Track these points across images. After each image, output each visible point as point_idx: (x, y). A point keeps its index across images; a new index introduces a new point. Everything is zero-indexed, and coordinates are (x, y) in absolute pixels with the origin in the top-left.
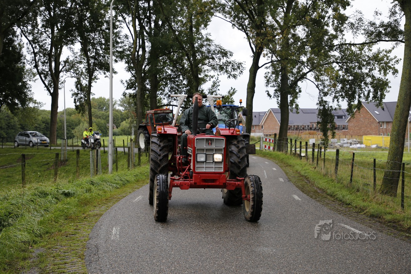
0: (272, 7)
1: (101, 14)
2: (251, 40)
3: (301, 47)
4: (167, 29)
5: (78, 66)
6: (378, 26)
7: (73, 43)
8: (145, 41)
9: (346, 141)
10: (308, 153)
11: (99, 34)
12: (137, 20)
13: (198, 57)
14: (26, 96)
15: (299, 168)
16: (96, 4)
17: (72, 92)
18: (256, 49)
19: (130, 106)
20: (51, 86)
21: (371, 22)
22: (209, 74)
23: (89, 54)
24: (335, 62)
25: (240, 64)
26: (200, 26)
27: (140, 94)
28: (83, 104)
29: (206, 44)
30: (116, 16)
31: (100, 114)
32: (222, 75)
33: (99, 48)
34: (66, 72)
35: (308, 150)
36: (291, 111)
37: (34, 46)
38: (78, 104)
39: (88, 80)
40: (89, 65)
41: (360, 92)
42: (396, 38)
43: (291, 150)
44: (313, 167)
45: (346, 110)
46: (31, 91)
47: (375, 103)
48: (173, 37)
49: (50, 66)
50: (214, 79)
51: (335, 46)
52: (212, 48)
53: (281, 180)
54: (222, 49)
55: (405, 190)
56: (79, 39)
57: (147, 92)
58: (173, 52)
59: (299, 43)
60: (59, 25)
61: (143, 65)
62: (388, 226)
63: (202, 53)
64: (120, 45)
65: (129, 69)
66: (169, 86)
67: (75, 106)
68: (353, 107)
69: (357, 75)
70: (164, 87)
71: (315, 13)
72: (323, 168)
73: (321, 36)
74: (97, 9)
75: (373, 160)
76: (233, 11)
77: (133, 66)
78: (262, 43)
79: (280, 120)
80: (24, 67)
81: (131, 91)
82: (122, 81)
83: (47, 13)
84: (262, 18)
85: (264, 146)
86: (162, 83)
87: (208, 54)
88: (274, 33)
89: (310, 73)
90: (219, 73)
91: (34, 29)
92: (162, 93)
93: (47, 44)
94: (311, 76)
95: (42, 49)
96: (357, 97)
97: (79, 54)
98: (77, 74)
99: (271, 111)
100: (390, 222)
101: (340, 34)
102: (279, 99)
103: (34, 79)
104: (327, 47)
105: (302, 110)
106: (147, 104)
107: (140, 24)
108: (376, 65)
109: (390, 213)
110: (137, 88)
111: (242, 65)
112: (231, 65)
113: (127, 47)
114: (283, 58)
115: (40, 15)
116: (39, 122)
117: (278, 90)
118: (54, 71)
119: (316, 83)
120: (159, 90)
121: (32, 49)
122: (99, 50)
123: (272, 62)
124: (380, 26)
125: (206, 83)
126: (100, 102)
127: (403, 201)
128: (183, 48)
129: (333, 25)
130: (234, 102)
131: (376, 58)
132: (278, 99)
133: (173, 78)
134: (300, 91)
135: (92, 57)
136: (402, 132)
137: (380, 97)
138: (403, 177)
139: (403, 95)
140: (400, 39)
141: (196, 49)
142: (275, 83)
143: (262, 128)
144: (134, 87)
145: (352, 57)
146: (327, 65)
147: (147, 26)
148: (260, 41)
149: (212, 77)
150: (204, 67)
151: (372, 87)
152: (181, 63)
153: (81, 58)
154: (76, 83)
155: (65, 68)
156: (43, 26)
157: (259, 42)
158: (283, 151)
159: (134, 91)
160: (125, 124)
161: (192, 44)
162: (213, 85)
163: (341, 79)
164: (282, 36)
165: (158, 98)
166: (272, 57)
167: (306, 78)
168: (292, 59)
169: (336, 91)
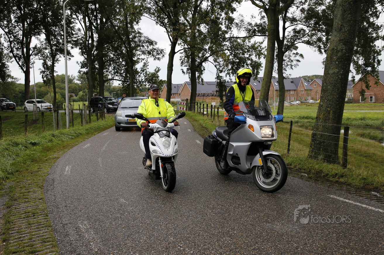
0: (184, 11)
1: (60, 13)
2: (169, 33)
3: (203, 39)
4: (109, 24)
5: (44, 51)
6: (253, 26)
7: (39, 34)
8: (94, 33)
10: (208, 112)
11: (59, 28)
12: (87, 18)
13: (132, 45)
14: (5, 73)
15: (201, 122)
16: (56, 6)
17: (40, 71)
18: (173, 40)
19: (85, 81)
20: (24, 66)
21: (249, 22)
22: (140, 57)
23: (52, 43)
24: (227, 50)
25: (163, 50)
26: (133, 23)
27: (90, 72)
28: (49, 79)
29: (138, 36)
30: (71, 15)
31: (63, 86)
32: (150, 58)
33: (59, 38)
34: (35, 56)
35: (208, 110)
36: (198, 83)
37: (9, 36)
38: (45, 79)
39: (52, 61)
40: (52, 50)
42: (264, 34)
43: (197, 110)
44: (211, 121)
46: (9, 69)
48: (113, 31)
49: (23, 51)
50: (144, 61)
51: (227, 38)
52: (142, 39)
53: (189, 130)
54: (149, 40)
56: (44, 31)
57: (96, 70)
58: (114, 41)
59: (202, 36)
60: (28, 20)
61: (92, 51)
63: (135, 42)
64: (75, 36)
65: (82, 54)
66: (112, 66)
67: (43, 80)
69: (241, 59)
70: (108, 66)
71: (213, 15)
72: (217, 122)
73: (217, 32)
74: (56, 9)
76: (156, 13)
77: (85, 51)
78: (177, 35)
80: (3, 52)
81: (85, 70)
82: (77, 62)
83: (18, 12)
84: (176, 18)
85: (179, 108)
86: (107, 63)
87: (140, 43)
88: (185, 29)
89: (211, 57)
91: (9, 24)
92: (107, 71)
93: (20, 35)
94: (211, 59)
95: (16, 39)
97: (45, 42)
98: (43, 57)
99: (185, 83)
101: (229, 30)
102: (190, 75)
103: (11, 61)
104: (221, 39)
105: (207, 83)
106: (97, 79)
107: (89, 21)
108: (253, 52)
110: (89, 67)
112: (156, 51)
113: (80, 37)
114: (192, 46)
115: (14, 13)
116: (17, 93)
117: (189, 69)
118: (26, 55)
119: (215, 64)
120: (105, 69)
121: (8, 38)
122: (59, 39)
123: (184, 49)
124: (255, 25)
125: (139, 64)
126: (63, 78)
128: (122, 39)
129: (225, 24)
130: (159, 77)
131: (253, 47)
132: (189, 75)
133: (115, 60)
134: (204, 70)
135: (54, 45)
136: (266, 96)
137: (256, 73)
139: (267, 72)
140: (267, 35)
141: (131, 40)
142: (187, 64)
143: (180, 95)
144: (87, 67)
145: (237, 46)
146: (222, 52)
147: (94, 22)
148: (175, 34)
149: (143, 60)
150: (137, 52)
152: (121, 49)
153: (46, 45)
154: (43, 63)
155: (34, 52)
156: (16, 21)
158: (192, 110)
159: (87, 70)
160: (81, 93)
161: (127, 35)
162: (144, 65)
163: (231, 61)
164: (190, 31)
165: (104, 75)
166: (184, 45)
167: (208, 60)
168: (198, 47)
169: (227, 69)
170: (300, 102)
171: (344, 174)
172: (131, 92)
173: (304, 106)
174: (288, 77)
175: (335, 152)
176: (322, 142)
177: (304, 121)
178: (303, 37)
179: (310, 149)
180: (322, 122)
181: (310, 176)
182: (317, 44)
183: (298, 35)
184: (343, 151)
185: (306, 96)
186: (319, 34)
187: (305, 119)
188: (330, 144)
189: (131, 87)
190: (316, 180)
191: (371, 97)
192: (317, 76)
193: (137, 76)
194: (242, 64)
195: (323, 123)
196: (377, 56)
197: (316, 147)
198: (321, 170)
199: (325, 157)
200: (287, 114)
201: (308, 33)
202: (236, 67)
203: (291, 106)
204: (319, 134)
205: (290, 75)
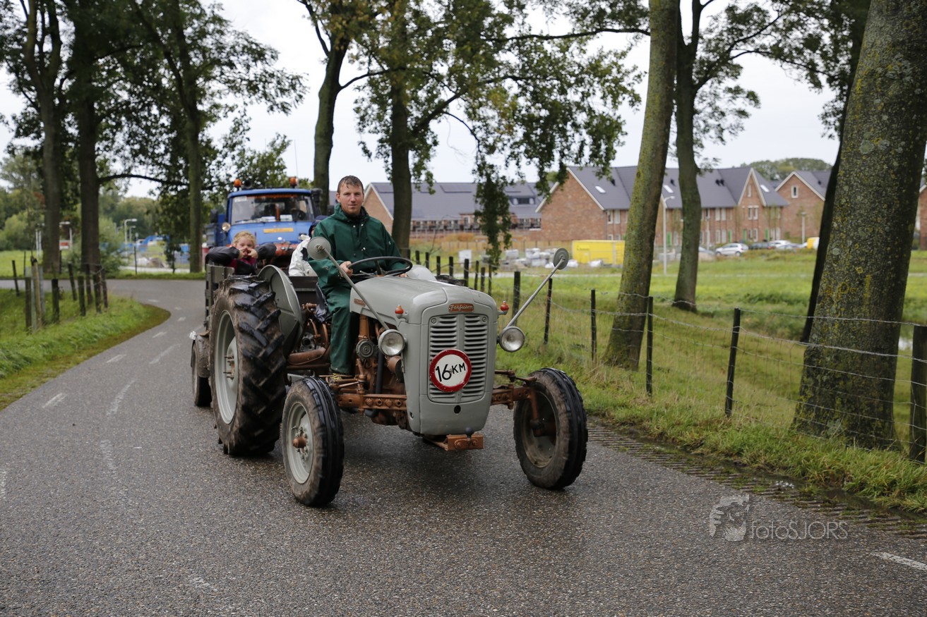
2: (319, 23)
3: (432, 41)
8: (59, 18)
9: (537, 254)
13: (194, 60)
18: (332, 43)
19: (27, 179)
22: (222, 102)
24: (510, 77)
25: (297, 78)
27: (51, 149)
29: (213, 30)
32: (256, 104)
36: (416, 187)
41: (564, 144)
42: (634, 25)
45: (535, 185)
47: (595, 169)
48: (128, 12)
50: (236, 114)
51: (508, 40)
52: (228, 40)
54: (252, 43)
55: (654, 354)
57: (70, 144)
58: (130, 47)
59: (429, 33)
61: (56, 77)
62: (621, 433)
63: (204, 50)
65: (20, 87)
66: (126, 129)
68: (548, 177)
69: (556, 108)
70: (112, 131)
73: (477, 18)
75: (590, 293)
77: (29, 79)
78: (347, 29)
79: (392, 208)
81: (30, 142)
86: (107, 121)
87: (220, 53)
88: (371, 7)
89: (455, 101)
90: (247, 100)
92: (107, 146)
94: (458, 107)
96: (557, 155)
99: (371, 189)
100: (623, 424)
101: (518, 13)
102: (390, 160)
104: (490, 43)
105: (442, 186)
106: (72, 174)
108: (595, 84)
109: (624, 406)
110: (43, 135)
111: (302, 82)
112: (274, 81)
113: (11, 31)
114: (396, 67)
117: (386, 141)
119: (470, 124)
120: (101, 140)
123: (368, 74)
125: (216, 124)
127: (649, 377)
128: (156, 39)
130: (285, 168)
131: (595, 69)
132: (386, 162)
133: (134, 109)
134: (435, 143)
136: (648, 230)
137: (604, 155)
138: (650, 328)
139: (649, 151)
140: (644, 27)
141: (189, 42)
142: (378, 124)
144: (37, 133)
145: (544, 65)
146: (492, 84)
148: (341, 24)
149: (232, 109)
150: (210, 85)
151: (589, 133)
152: (154, 75)
157: (340, 27)
159: (37, 142)
160: (16, 223)
161: (177, 28)
162: (234, 129)
163: (523, 115)
164: (390, 15)
165: (98, 159)
166: (370, 62)
167: (447, 113)
168: (414, 69)
169: (512, 142)
170: (746, 247)
171: (919, 483)
172: (192, 217)
173: (761, 261)
174: (709, 168)
175: (881, 409)
176: (839, 379)
177: (761, 308)
178: (759, 33)
179: (801, 400)
180: (837, 313)
181: (806, 490)
182: (805, 57)
183: (741, 27)
184: (912, 407)
185: (767, 228)
186: (812, 25)
187: (764, 301)
188: (865, 385)
189: (192, 203)
190: (828, 504)
192: (799, 163)
193: (210, 164)
194: (558, 124)
195: (840, 317)
197: (820, 394)
198: (841, 471)
199: (853, 427)
200: (705, 287)
201: (775, 21)
202: (541, 136)
203: (718, 259)
204: (829, 352)
205: (715, 159)
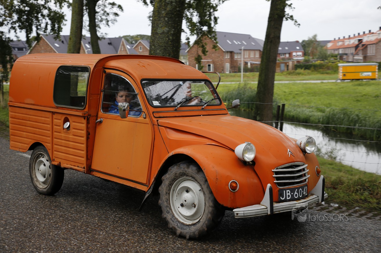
41: (38, 24)
45: (26, 42)
47: (53, 36)
69: (33, 6)
96: (34, 28)
137: (57, 30)
139: (74, 28)
151: (50, 19)
163: (16, 9)
169: (12, 21)
174: (103, 37)
191: (209, 65)
192: (142, 37)
194: (34, 14)
196: (213, 11)
202: (26, 19)
205: (106, 34)
